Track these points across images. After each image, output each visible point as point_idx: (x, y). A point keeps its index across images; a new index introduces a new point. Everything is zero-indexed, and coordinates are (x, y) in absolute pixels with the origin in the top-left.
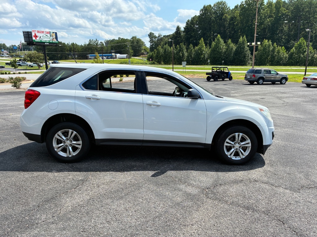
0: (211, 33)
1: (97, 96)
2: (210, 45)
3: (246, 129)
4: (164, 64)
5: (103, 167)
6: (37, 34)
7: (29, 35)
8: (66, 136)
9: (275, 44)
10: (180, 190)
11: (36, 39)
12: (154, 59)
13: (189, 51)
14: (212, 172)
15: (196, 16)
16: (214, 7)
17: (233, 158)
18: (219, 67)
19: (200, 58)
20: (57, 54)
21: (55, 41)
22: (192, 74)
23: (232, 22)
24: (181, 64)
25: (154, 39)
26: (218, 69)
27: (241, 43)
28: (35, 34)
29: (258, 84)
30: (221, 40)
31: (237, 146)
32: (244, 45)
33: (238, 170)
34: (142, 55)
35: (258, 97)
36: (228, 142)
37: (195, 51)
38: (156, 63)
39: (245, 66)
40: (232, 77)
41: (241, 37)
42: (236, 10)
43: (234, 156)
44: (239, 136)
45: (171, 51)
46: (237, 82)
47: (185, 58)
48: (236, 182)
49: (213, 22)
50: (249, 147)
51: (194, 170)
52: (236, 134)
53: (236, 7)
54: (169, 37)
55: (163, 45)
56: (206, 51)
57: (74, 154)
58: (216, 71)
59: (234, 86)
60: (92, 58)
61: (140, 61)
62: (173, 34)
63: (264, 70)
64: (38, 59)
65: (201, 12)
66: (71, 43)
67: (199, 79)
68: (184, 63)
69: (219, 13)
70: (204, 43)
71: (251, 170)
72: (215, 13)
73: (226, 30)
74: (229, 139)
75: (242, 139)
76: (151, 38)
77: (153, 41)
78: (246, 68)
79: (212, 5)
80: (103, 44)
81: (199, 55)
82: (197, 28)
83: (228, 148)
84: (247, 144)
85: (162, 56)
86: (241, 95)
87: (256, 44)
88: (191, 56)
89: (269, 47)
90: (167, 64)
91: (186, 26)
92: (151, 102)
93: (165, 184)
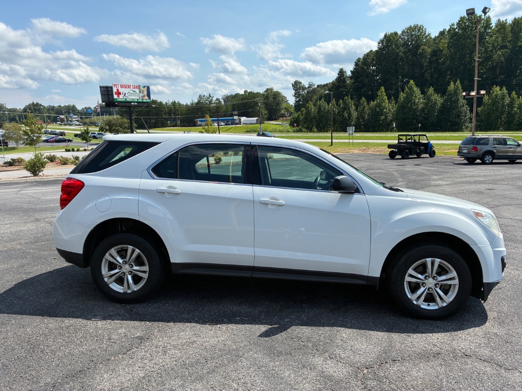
0: (398, 78)
1: (175, 188)
2: (397, 97)
3: (447, 251)
4: (317, 132)
5: (182, 314)
6: (121, 90)
7: (108, 91)
8: (123, 257)
9: (514, 93)
10: (313, 368)
11: (118, 96)
12: (301, 123)
13: (360, 108)
14: (379, 331)
15: (371, 51)
16: (403, 35)
17: (422, 306)
18: (411, 135)
19: (380, 120)
20: (149, 119)
21: (146, 99)
22: (364, 148)
23: (435, 58)
24: (345, 131)
25: (301, 92)
26: (409, 137)
27: (451, 94)
28: (118, 90)
29: (484, 163)
30: (415, 89)
31: (431, 282)
32: (457, 96)
33: (432, 330)
34: (282, 118)
35: (482, 187)
36: (411, 275)
37: (370, 109)
38: (304, 130)
39: (460, 133)
40: (434, 152)
41: (452, 83)
42: (441, 39)
43: (425, 301)
44: (433, 263)
45: (329, 110)
46: (444, 161)
47: (352, 121)
48: (426, 356)
49: (402, 59)
50: (455, 285)
51: (345, 327)
52: (427, 259)
53: (442, 33)
54: (326, 87)
55: (316, 101)
56: (390, 107)
57: (136, 288)
58: (406, 142)
59: (438, 167)
60: (203, 123)
61: (278, 128)
62: (333, 82)
63: (494, 138)
64: (121, 127)
65: (380, 45)
66: (171, 101)
67: (375, 155)
68: (351, 129)
69: (411, 44)
70: (386, 95)
71: (459, 332)
72: (405, 44)
73: (425, 71)
74: (415, 269)
75: (440, 270)
76: (296, 90)
77: (300, 94)
78: (461, 136)
79: (399, 33)
80: (220, 102)
81: (378, 115)
82: (373, 71)
83: (413, 286)
84: (450, 279)
85: (315, 119)
86: (450, 182)
87: (478, 93)
88: (363, 118)
89: (503, 98)
90: (323, 130)
91: (355, 69)
92: (268, 199)
93: (287, 354)
